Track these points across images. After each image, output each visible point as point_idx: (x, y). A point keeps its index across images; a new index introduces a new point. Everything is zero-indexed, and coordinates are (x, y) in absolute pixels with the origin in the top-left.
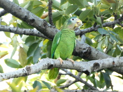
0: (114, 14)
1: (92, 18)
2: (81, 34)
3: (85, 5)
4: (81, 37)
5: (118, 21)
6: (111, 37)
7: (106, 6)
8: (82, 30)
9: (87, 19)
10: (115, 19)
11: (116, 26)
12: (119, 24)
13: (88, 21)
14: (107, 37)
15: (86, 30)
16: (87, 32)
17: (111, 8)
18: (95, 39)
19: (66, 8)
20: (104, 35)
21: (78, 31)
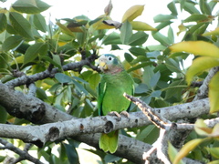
0: (81, 49)
1: (46, 56)
2: (28, 82)
3: (33, 36)
4: (28, 87)
5: (87, 61)
6: (77, 87)
7: (67, 37)
8: (30, 75)
9: (37, 59)
10: (83, 58)
11: (85, 69)
12: (88, 65)
13: (39, 62)
14: (70, 87)
15: (36, 75)
16: (37, 79)
17: (76, 40)
18: (50, 90)
19: (3, 41)
20: (65, 84)
21: (23, 77)
